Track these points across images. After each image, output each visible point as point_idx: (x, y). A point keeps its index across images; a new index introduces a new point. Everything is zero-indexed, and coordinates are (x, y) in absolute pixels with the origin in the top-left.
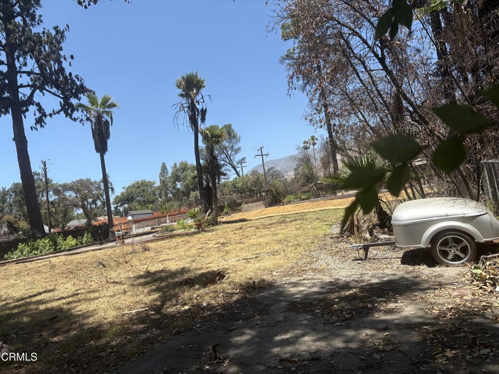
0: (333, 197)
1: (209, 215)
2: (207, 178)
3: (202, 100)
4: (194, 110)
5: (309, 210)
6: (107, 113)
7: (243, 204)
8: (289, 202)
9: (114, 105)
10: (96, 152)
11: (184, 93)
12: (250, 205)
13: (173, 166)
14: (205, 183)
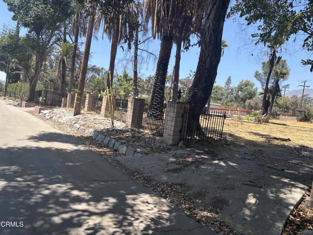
1: (265, 117)
2: (269, 96)
3: (280, 51)
4: (274, 57)
7: (281, 116)
9: (227, 46)
11: (270, 45)
12: (287, 117)
13: (241, 81)
14: (267, 99)
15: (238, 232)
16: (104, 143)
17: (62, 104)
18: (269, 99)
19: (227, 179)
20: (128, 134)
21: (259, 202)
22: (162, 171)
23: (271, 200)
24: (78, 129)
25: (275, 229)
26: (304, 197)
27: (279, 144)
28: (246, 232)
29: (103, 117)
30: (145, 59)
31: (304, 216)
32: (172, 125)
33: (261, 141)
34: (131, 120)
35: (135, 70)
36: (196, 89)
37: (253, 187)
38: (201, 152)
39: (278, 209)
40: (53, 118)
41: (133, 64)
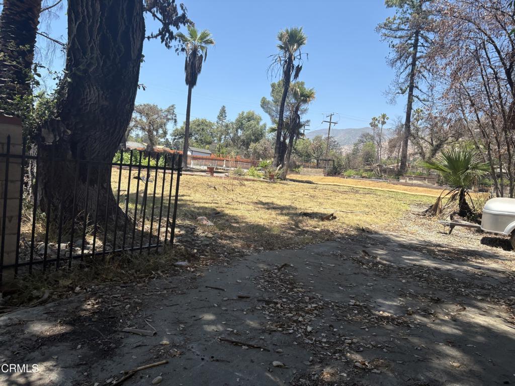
0: (395, 182)
1: (280, 169)
2: (285, 134)
3: (299, 57)
4: (290, 65)
5: (377, 188)
6: (202, 48)
7: (301, 167)
8: (349, 177)
9: (211, 42)
10: (185, 83)
11: (283, 46)
12: (310, 169)
13: (241, 113)
14: (282, 139)
18: (285, 139)
33: (281, 226)
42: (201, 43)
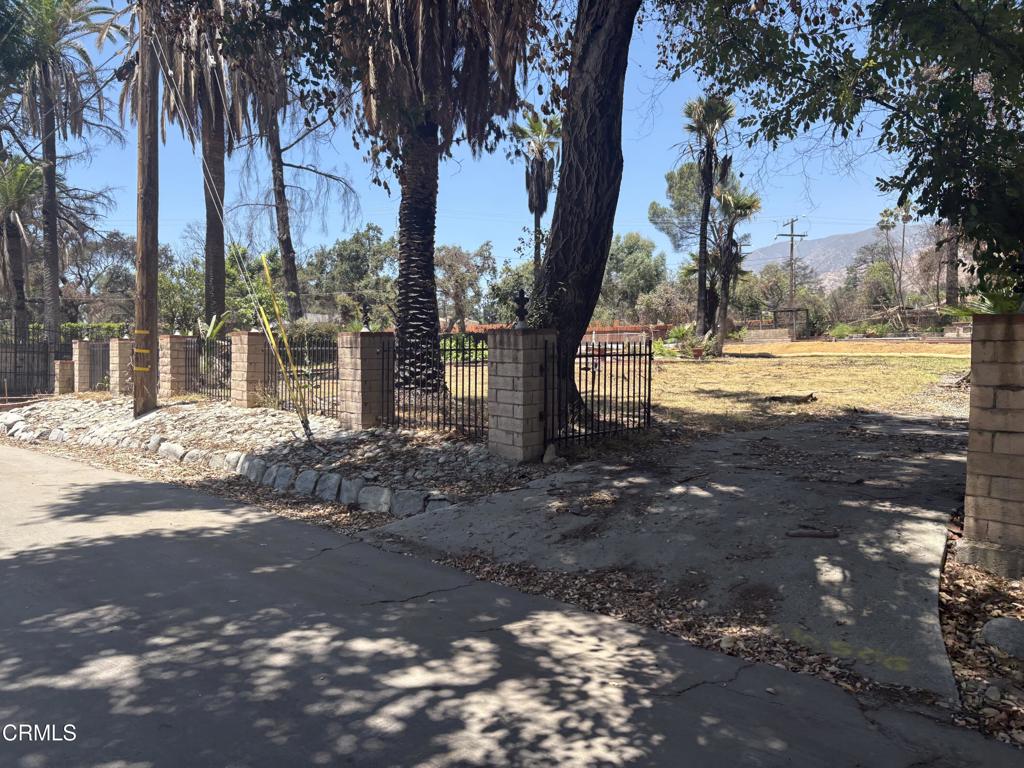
0: (935, 338)
1: (710, 339)
2: (713, 276)
3: (725, 141)
4: (711, 158)
5: (891, 354)
6: (551, 145)
7: (745, 330)
8: (841, 337)
11: (694, 125)
12: (761, 331)
14: (708, 283)
15: (842, 659)
16: (299, 490)
17: (57, 384)
18: (713, 284)
19: (739, 531)
20: (366, 452)
21: (852, 576)
22: (548, 540)
23: (877, 563)
24: (182, 458)
25: (924, 632)
26: (951, 542)
27: (793, 413)
28: (861, 654)
29: (241, 406)
30: (313, 196)
31: (969, 588)
32: (517, 402)
33: (743, 413)
34: (360, 405)
35: (285, 237)
36: (560, 286)
37: (819, 540)
38: (619, 468)
39: (906, 582)
40: (53, 436)
41: (275, 216)
42: (548, 137)
